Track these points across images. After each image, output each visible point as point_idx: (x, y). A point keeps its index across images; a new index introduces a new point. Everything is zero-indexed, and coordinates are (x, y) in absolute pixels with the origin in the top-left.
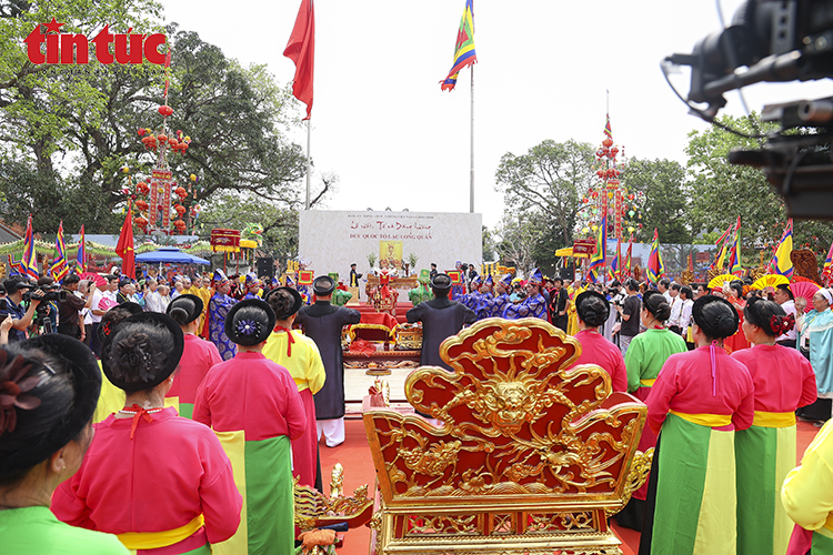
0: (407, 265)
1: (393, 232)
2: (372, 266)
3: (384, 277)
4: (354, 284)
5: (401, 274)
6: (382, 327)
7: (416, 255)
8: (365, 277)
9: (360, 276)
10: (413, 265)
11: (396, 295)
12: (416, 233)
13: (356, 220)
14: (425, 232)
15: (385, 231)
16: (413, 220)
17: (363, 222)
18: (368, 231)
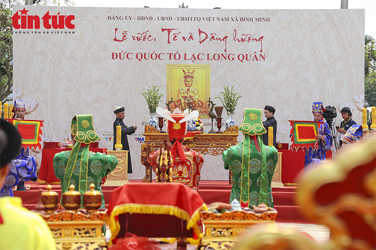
0: (219, 110)
1: (192, 47)
2: (153, 110)
3: (177, 127)
4: (119, 146)
5: (208, 127)
6: (173, 210)
7: (237, 90)
8: (140, 132)
9: (132, 130)
10: (231, 110)
11: (198, 162)
12: (234, 48)
13: (123, 26)
14: (252, 48)
15: (178, 46)
16: (230, 26)
17: (135, 28)
18: (146, 47)
